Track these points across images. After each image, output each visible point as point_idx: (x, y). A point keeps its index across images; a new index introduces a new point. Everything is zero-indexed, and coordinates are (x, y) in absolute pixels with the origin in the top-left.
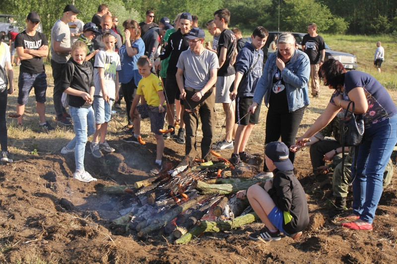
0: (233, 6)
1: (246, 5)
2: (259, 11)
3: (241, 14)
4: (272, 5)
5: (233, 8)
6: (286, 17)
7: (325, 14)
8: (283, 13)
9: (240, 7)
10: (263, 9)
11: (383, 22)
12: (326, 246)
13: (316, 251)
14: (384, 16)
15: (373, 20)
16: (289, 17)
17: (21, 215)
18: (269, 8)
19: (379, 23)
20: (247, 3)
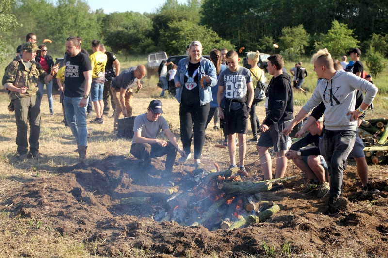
0: (112, 31)
1: (126, 31)
2: (140, 36)
3: (120, 40)
4: (152, 29)
5: (111, 33)
6: (171, 41)
7: (212, 37)
8: (168, 37)
9: (119, 33)
10: (143, 34)
11: (269, 43)
12: (363, 220)
13: (355, 224)
14: (269, 38)
15: (258, 41)
16: (174, 42)
17: (90, 221)
18: (150, 32)
19: (265, 44)
20: (126, 28)
